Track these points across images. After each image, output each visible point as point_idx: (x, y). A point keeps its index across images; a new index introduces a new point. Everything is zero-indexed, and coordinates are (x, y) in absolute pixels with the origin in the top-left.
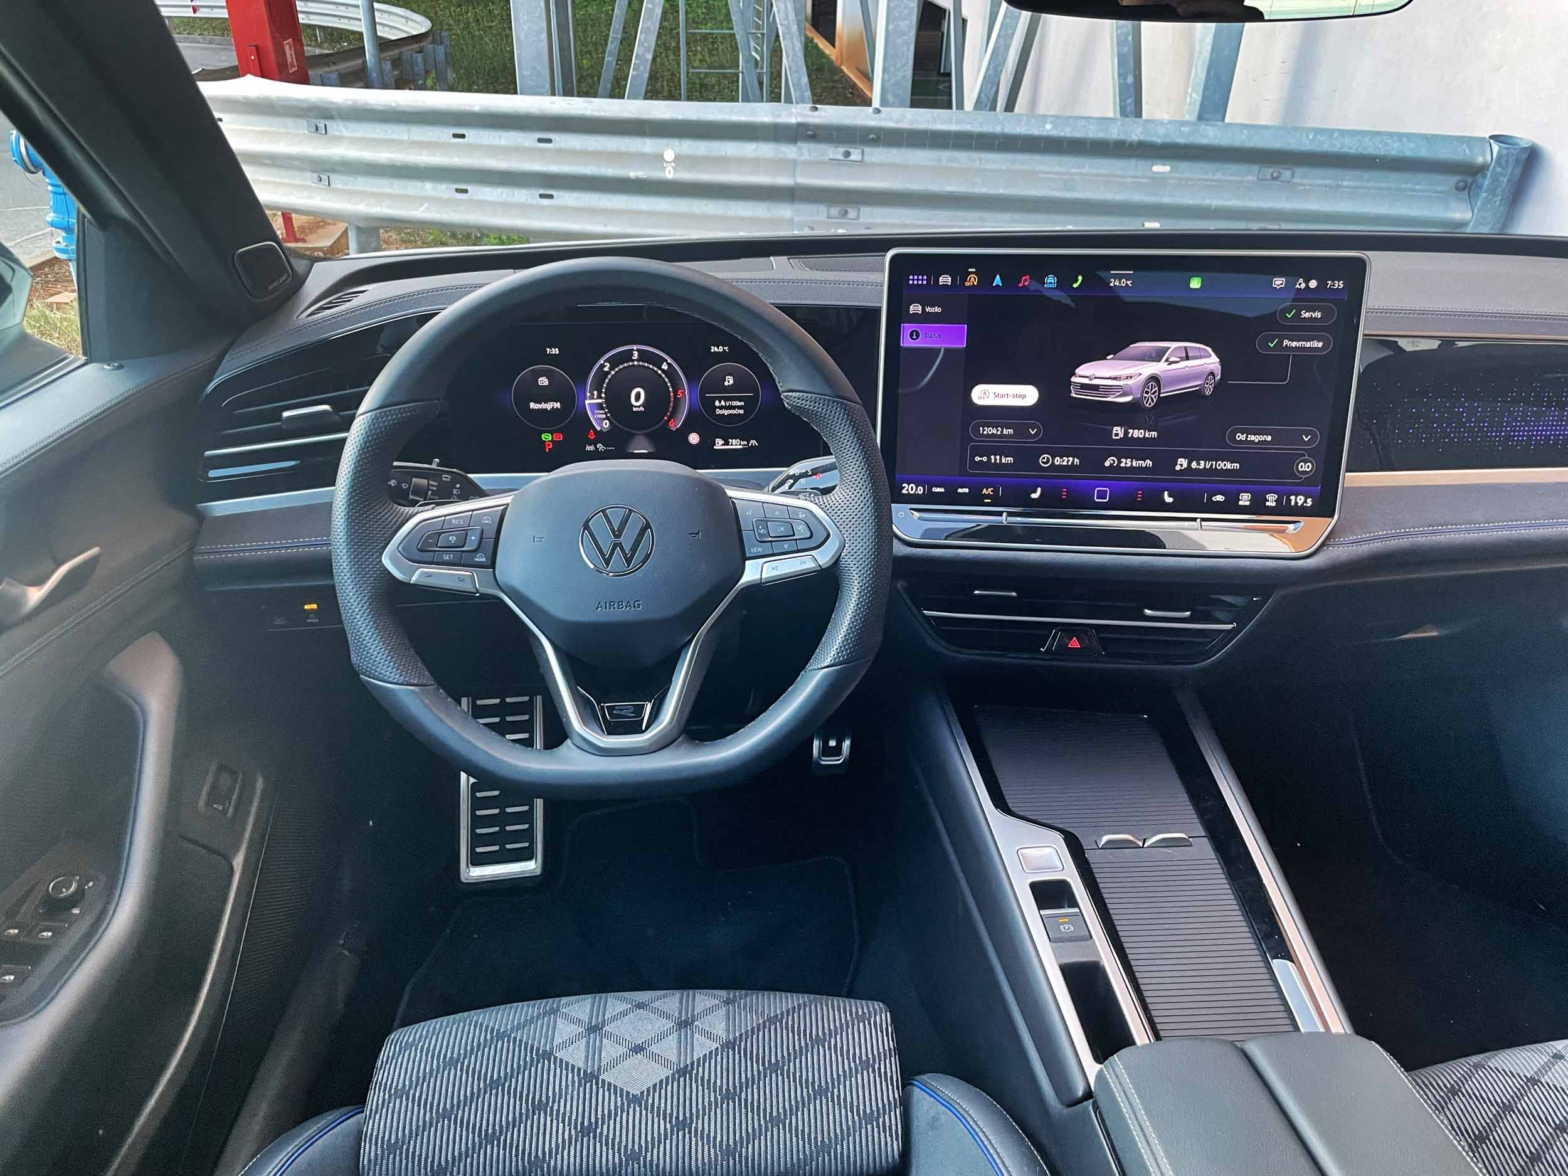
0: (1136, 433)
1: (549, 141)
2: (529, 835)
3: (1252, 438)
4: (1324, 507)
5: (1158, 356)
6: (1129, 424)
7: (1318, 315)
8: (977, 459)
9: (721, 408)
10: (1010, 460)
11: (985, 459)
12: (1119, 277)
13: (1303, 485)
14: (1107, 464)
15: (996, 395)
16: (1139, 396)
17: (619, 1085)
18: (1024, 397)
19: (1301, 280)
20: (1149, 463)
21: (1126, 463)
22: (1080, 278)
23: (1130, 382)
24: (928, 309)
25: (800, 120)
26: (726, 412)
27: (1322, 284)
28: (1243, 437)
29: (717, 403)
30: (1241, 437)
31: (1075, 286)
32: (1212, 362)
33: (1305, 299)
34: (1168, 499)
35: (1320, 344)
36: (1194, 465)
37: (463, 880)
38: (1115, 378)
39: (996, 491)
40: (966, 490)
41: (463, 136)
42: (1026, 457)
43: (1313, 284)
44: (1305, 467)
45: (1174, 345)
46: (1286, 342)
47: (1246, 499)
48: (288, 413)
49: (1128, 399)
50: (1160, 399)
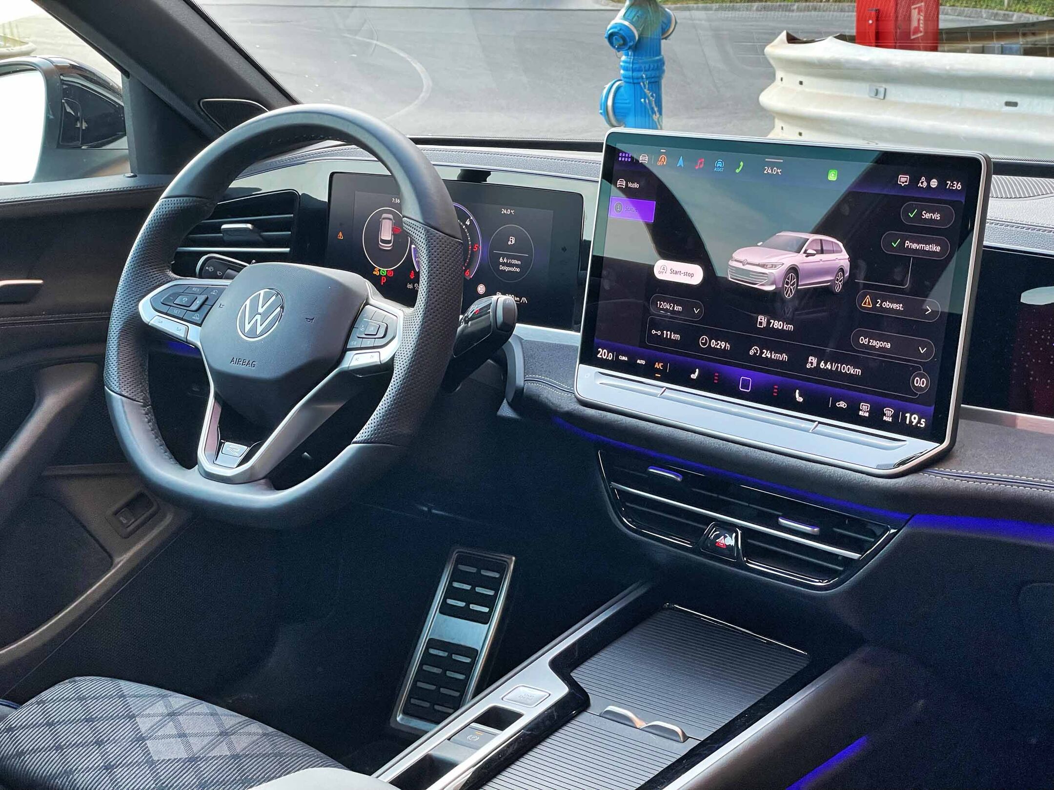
0: (777, 325)
3: (874, 343)
5: (798, 246)
6: (772, 315)
7: (937, 216)
8: (654, 332)
9: (504, 264)
10: (678, 337)
11: (659, 333)
12: (772, 165)
14: (751, 353)
15: (673, 272)
16: (781, 286)
18: (692, 275)
19: (923, 179)
20: (785, 357)
21: (767, 354)
22: (742, 164)
23: (774, 271)
26: (507, 269)
27: (942, 184)
28: (866, 341)
29: (501, 260)
30: (863, 341)
31: (738, 171)
32: (841, 258)
34: (800, 399)
35: (938, 249)
36: (822, 365)
38: (762, 266)
39: (664, 366)
40: (644, 362)
42: (690, 335)
43: (934, 183)
45: (812, 237)
46: (907, 243)
47: (864, 411)
48: (224, 226)
49: (771, 288)
50: (797, 291)
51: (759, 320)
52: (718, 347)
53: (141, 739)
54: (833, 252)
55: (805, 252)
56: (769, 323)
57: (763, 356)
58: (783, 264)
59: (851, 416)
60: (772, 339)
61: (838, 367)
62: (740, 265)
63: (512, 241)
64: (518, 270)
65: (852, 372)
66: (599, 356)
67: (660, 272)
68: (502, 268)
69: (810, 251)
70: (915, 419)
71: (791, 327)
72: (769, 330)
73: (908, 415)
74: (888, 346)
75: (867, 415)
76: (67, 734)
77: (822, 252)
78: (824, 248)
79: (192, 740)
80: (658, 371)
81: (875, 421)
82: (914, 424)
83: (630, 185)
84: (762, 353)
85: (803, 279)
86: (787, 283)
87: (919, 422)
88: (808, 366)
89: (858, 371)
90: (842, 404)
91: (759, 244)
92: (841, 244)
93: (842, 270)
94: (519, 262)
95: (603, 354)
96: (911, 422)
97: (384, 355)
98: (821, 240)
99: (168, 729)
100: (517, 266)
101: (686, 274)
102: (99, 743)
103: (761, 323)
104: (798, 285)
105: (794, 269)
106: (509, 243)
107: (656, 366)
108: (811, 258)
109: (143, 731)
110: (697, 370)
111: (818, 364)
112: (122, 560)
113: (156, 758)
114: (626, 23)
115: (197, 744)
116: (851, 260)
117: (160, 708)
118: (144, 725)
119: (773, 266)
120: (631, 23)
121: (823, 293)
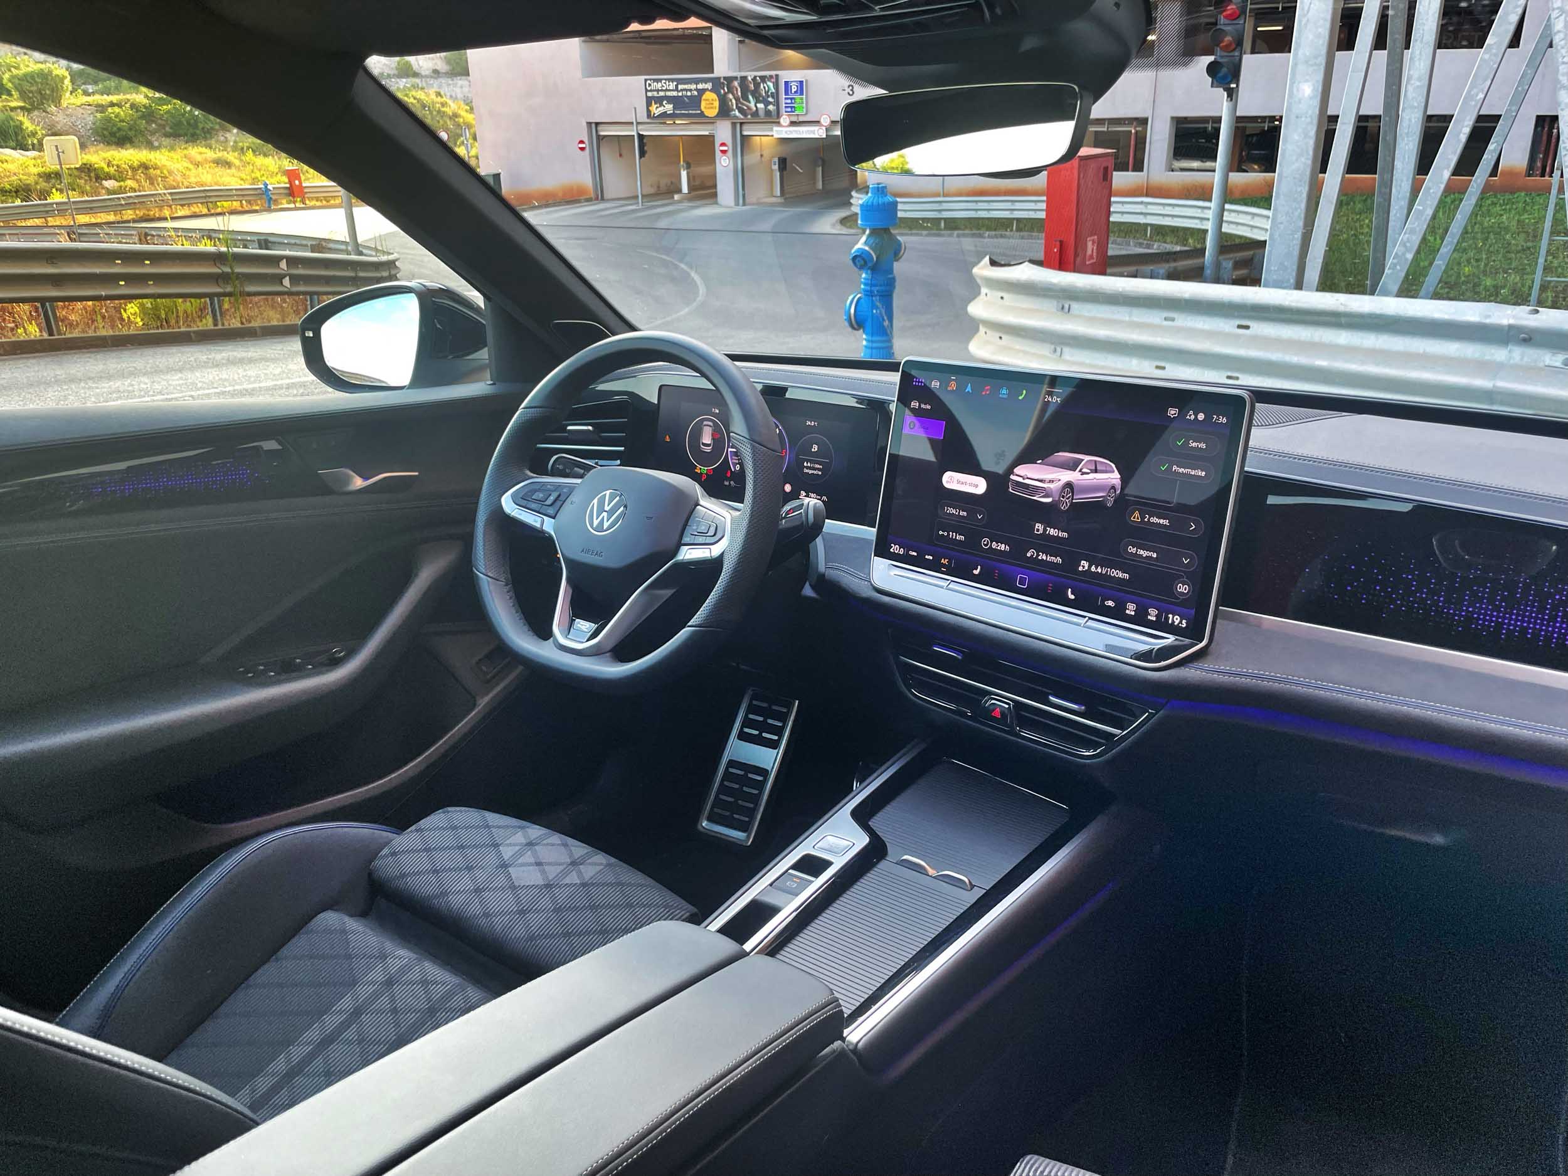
0: (1052, 532)
1: (1247, 327)
2: (751, 813)
3: (1141, 552)
4: (1195, 632)
5: (1073, 466)
6: (1048, 524)
7: (1203, 446)
8: (941, 533)
9: (808, 468)
10: (963, 538)
12: (1052, 395)
13: (1180, 606)
14: (1029, 555)
15: (958, 482)
16: (1057, 499)
18: (976, 486)
19: (1191, 412)
20: (1059, 560)
21: (1043, 556)
22: (1024, 392)
23: (1052, 486)
26: (811, 472)
27: (1208, 417)
28: (1134, 550)
29: (805, 464)
30: (1132, 550)
31: (1020, 398)
32: (1114, 477)
33: (1195, 430)
34: (1072, 597)
35: (1203, 474)
36: (1093, 569)
37: (699, 827)
38: (1041, 481)
39: (951, 562)
40: (931, 558)
43: (1201, 416)
44: (1183, 588)
45: (1087, 458)
46: (1175, 468)
47: (1131, 609)
48: (570, 428)
49: (1049, 500)
50: (1072, 504)
51: (1036, 527)
52: (999, 548)
53: (504, 866)
54: (1106, 472)
55: (1080, 471)
56: (1045, 530)
57: (1040, 558)
58: (1060, 480)
59: (1118, 613)
60: (1047, 544)
61: (1107, 571)
62: (1020, 480)
63: (815, 448)
64: (820, 473)
65: (1120, 576)
66: (891, 550)
67: (947, 482)
68: (806, 471)
69: (1085, 470)
70: (1177, 621)
71: (1065, 535)
72: (1045, 536)
73: (1171, 616)
74: (1155, 555)
75: (1133, 613)
76: (443, 859)
77: (1096, 471)
78: (1098, 468)
79: (547, 868)
80: (944, 565)
81: (1140, 619)
82: (1176, 624)
83: (923, 406)
84: (1038, 555)
85: (1077, 494)
86: (1063, 497)
87: (1181, 622)
88: (1081, 569)
89: (1127, 576)
90: (1110, 603)
91: (1039, 462)
92: (1113, 466)
93: (1113, 487)
94: (821, 467)
95: (895, 549)
96: (1173, 622)
97: (716, 551)
98: (1095, 461)
99: (528, 858)
100: (819, 469)
101: (971, 485)
102: (469, 868)
103: (1038, 530)
104: (1072, 499)
105: (1069, 485)
106: (813, 450)
107: (943, 561)
108: (1085, 477)
109: (506, 858)
110: (979, 567)
111: (1090, 567)
112: (483, 702)
113: (517, 884)
114: (867, 248)
115: (552, 872)
116: (1122, 479)
117: (519, 838)
118: (507, 852)
119: (1051, 481)
120: (871, 247)
121: (1096, 507)
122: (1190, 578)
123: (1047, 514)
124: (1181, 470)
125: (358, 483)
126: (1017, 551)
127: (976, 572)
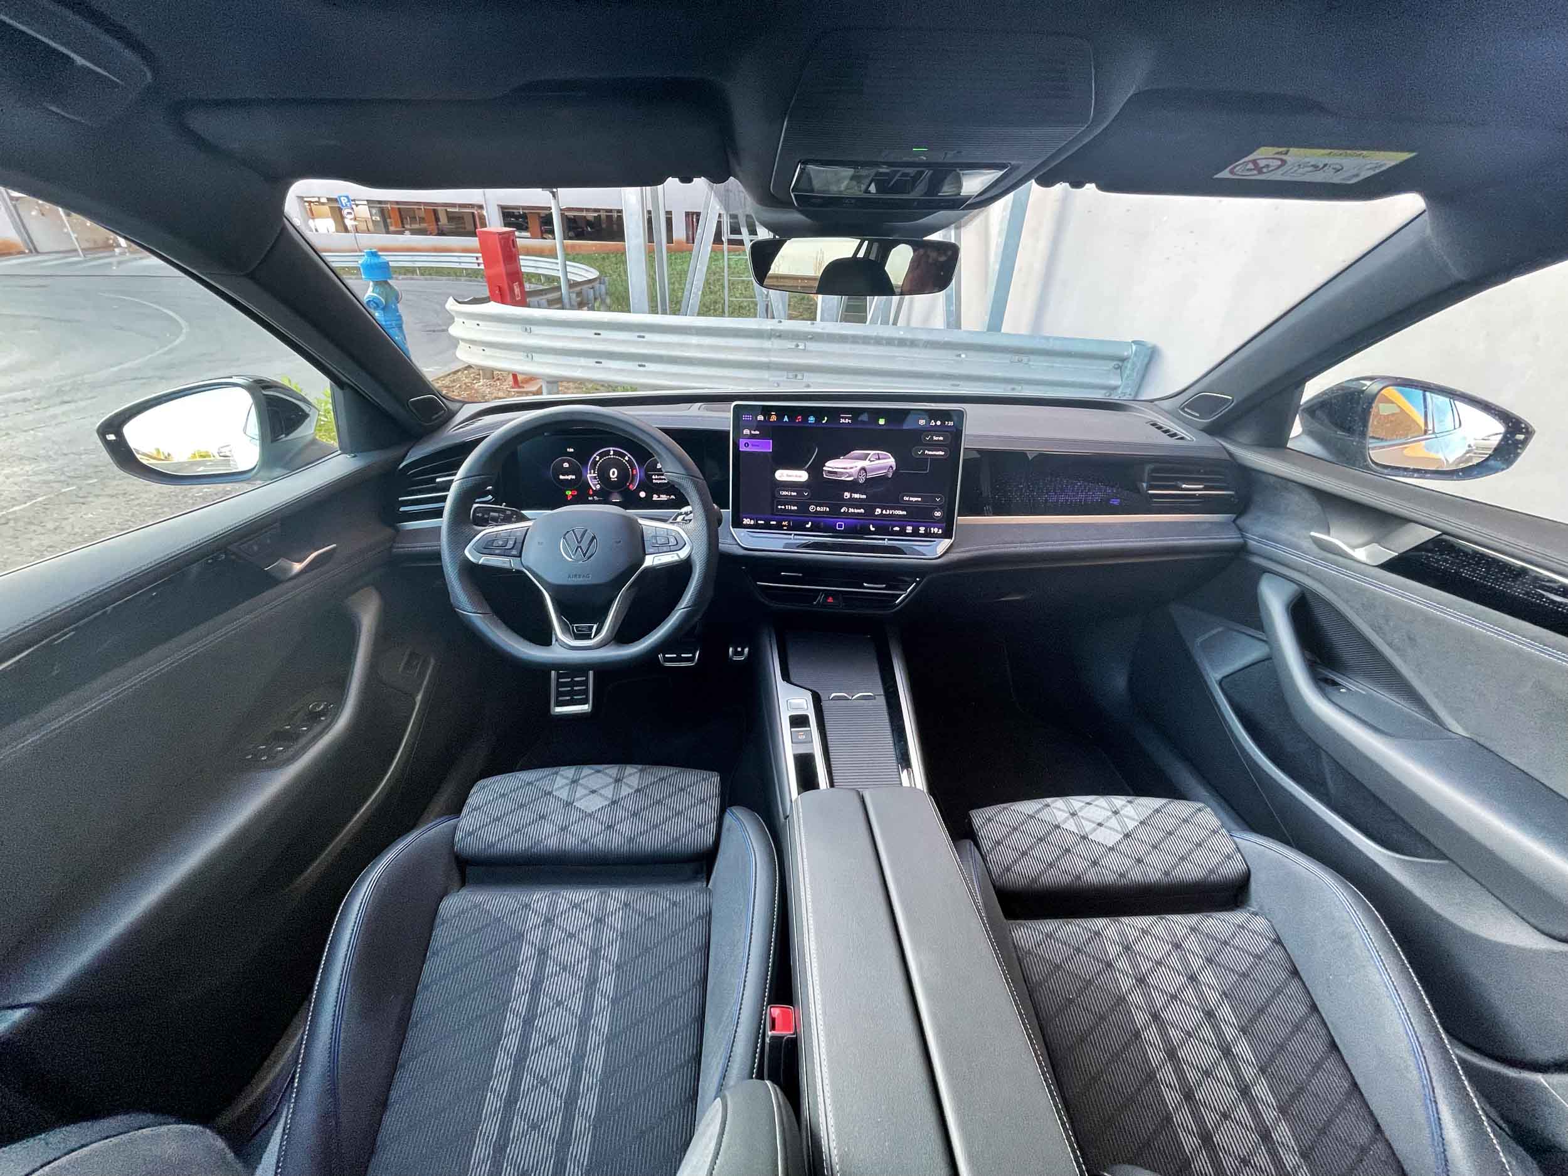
0: (856, 496)
1: (643, 337)
2: (586, 692)
3: (911, 499)
4: (947, 534)
5: (864, 458)
6: (852, 492)
7: (941, 438)
8: (779, 507)
9: (656, 479)
10: (796, 508)
11: (783, 507)
12: (845, 418)
13: (936, 522)
14: (842, 511)
15: (788, 476)
16: (856, 477)
17: (582, 808)
18: (800, 477)
19: (933, 421)
20: (862, 511)
21: (851, 510)
22: (826, 418)
23: (852, 470)
24: (753, 432)
25: (772, 327)
26: (659, 482)
27: (943, 423)
28: (907, 499)
29: (654, 477)
30: (906, 498)
31: (824, 422)
32: (891, 461)
33: (936, 431)
34: (872, 529)
35: (943, 453)
36: (884, 512)
37: (552, 713)
38: (844, 468)
39: (789, 523)
40: (775, 523)
41: (599, 334)
42: (803, 507)
43: (939, 423)
44: (938, 514)
45: (872, 452)
46: (926, 452)
47: (909, 529)
48: (438, 480)
49: (851, 479)
50: (866, 479)
52: (821, 510)
54: (885, 459)
55: (869, 460)
56: (851, 496)
58: (856, 467)
59: (902, 533)
60: (854, 503)
61: (893, 512)
62: (830, 469)
65: (901, 513)
66: (744, 523)
67: (779, 476)
68: (654, 481)
69: (872, 459)
70: (936, 530)
71: (864, 496)
72: (851, 499)
73: (932, 529)
74: (920, 499)
75: (911, 531)
77: (879, 459)
78: (880, 457)
79: (602, 792)
80: (785, 526)
81: (916, 534)
82: (936, 533)
84: (848, 510)
85: (869, 473)
86: (860, 476)
87: (938, 531)
88: (876, 513)
89: (905, 513)
90: (897, 529)
91: (841, 458)
92: (890, 455)
93: (891, 467)
95: (746, 521)
96: (934, 532)
97: (683, 554)
98: (878, 454)
99: (581, 791)
101: (796, 476)
103: (846, 496)
104: (867, 476)
105: (864, 469)
106: (658, 467)
107: (783, 523)
108: (873, 463)
109: (566, 799)
110: (810, 523)
111: (882, 512)
112: (419, 698)
113: (590, 812)
114: (375, 295)
116: (896, 461)
119: (852, 468)
120: (378, 294)
121: (883, 478)
122: (941, 508)
123: (853, 486)
124: (930, 453)
125: (297, 567)
126: (835, 511)
127: (808, 526)
